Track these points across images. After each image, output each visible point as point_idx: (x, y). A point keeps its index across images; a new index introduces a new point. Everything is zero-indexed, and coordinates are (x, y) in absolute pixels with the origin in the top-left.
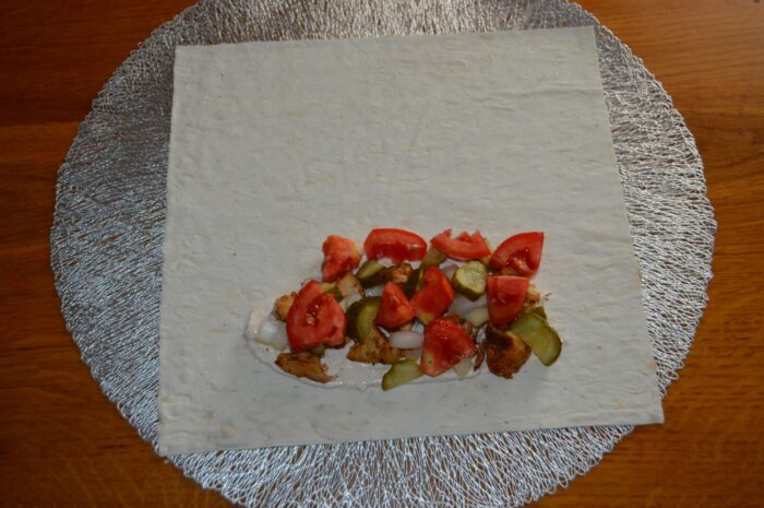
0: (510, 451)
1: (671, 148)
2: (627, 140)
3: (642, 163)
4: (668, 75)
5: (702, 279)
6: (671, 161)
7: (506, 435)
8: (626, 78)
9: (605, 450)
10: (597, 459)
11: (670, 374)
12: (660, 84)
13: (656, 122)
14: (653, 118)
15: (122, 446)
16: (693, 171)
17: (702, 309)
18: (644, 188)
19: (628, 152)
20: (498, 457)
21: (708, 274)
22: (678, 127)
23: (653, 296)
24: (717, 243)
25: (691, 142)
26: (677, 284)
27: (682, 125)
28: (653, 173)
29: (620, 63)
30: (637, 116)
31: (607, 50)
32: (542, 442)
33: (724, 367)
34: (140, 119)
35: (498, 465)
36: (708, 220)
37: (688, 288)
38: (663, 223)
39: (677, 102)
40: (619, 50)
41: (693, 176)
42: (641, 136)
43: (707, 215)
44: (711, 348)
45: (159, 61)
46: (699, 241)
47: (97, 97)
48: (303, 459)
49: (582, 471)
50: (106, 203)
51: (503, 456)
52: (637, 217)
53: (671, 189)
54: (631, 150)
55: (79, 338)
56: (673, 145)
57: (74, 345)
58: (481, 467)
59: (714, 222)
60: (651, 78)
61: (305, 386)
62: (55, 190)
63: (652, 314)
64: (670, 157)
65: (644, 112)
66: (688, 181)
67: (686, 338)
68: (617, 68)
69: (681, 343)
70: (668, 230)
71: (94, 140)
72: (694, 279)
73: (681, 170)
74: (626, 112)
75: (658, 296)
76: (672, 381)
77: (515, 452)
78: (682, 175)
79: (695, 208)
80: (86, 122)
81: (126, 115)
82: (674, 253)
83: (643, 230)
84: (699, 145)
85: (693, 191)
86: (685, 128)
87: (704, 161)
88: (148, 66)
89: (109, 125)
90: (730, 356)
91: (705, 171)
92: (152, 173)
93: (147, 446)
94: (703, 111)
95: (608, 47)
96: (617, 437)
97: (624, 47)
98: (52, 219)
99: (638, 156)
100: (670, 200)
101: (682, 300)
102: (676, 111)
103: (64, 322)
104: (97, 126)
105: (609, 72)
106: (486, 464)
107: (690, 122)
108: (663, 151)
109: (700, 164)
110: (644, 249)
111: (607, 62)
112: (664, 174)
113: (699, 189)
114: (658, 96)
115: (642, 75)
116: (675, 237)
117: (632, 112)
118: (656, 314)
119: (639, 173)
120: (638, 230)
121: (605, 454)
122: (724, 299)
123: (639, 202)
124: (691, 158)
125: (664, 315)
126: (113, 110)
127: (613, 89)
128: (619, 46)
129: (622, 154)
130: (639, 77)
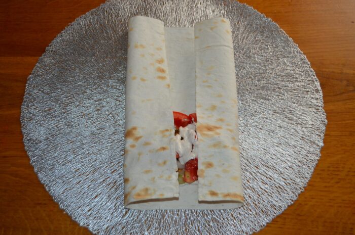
0: (224, 219)
1: (308, 86)
2: (288, 81)
3: (294, 91)
4: (309, 53)
5: (318, 146)
6: (308, 91)
7: (222, 211)
8: (290, 53)
9: (268, 221)
10: (264, 225)
11: (300, 188)
12: (305, 56)
13: (302, 74)
14: (301, 71)
15: (45, 204)
16: (318, 97)
17: (318, 160)
18: (294, 103)
19: (288, 86)
20: (217, 221)
21: (321, 144)
22: (312, 76)
23: (295, 152)
24: (326, 130)
25: (318, 84)
26: (307, 147)
27: (314, 76)
28: (299, 97)
29: (288, 46)
30: (294, 70)
31: (282, 40)
32: (239, 216)
33: (326, 187)
34: (67, 57)
35: (217, 225)
36: (323, 119)
37: (312, 150)
38: (302, 119)
39: (313, 65)
40: (288, 40)
41: (317, 99)
42: (295, 80)
43: (323, 117)
44: (320, 178)
45: (78, 32)
46: (318, 129)
47: (48, 46)
48: (127, 216)
49: (256, 230)
50: (48, 94)
51: (220, 221)
52: (290, 116)
53: (307, 104)
55: (30, 154)
56: (309, 84)
57: (27, 157)
58: (209, 225)
59: (326, 121)
60: (302, 54)
62: (25, 86)
63: (294, 160)
64: (307, 90)
65: (297, 69)
66: (315, 101)
67: (309, 172)
68: (286, 48)
69: (307, 174)
70: (304, 123)
71: (45, 66)
72: (315, 146)
73: (312, 96)
74: (289, 68)
75: (298, 153)
76: (302, 192)
77: (226, 219)
78: (312, 98)
79: (317, 113)
80: (42, 57)
81: (61, 55)
82: (306, 133)
83: (293, 122)
84: (322, 85)
85: (317, 106)
86: (316, 77)
87: (323, 92)
88: (73, 34)
89: (53, 59)
90: (329, 182)
91: (324, 97)
92: (70, 82)
93: (57, 204)
94: (324, 70)
95: (282, 38)
96: (274, 216)
97: (290, 39)
98: (23, 99)
99: (293, 88)
100: (306, 109)
101: (308, 155)
102: (312, 69)
103: (24, 146)
104: (47, 59)
105: (282, 50)
106: (211, 224)
107: (317, 75)
108: (304, 87)
109: (321, 94)
110: (292, 130)
111: (282, 45)
112: (304, 97)
113: (320, 105)
114: (304, 62)
115: (297, 52)
116: (307, 126)
118: (296, 161)
119: (293, 96)
120: (291, 122)
121: (267, 223)
122: (328, 156)
123: (292, 109)
124: (317, 91)
125: (300, 161)
126: (55, 52)
127: (284, 57)
128: (287, 39)
129: (285, 87)
130: (296, 53)
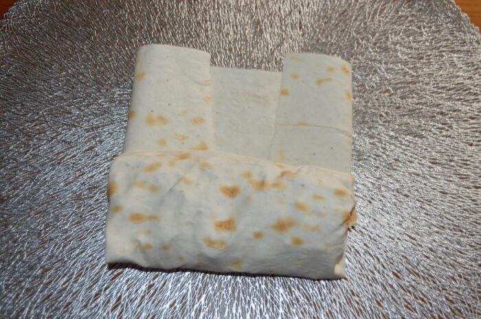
2: (460, 99)
3: (472, 121)
8: (464, 43)
18: (471, 145)
19: (459, 111)
23: (472, 246)
29: (459, 30)
30: (470, 78)
31: (448, 17)
34: (36, 41)
40: (460, 18)
42: (473, 97)
47: (2, 18)
52: (463, 171)
54: (465, 108)
63: (470, 263)
65: (477, 76)
68: (457, 34)
74: (461, 74)
81: (25, 36)
83: (468, 184)
89: (10, 44)
92: (40, 91)
95: (450, 15)
97: (464, 15)
99: (469, 115)
105: (449, 37)
110: (467, 200)
111: (448, 28)
117: (466, 74)
118: (473, 263)
119: (468, 131)
120: (463, 183)
123: (466, 158)
126: (14, 31)
127: (452, 52)
128: (459, 14)
129: (454, 111)
130: (474, 43)
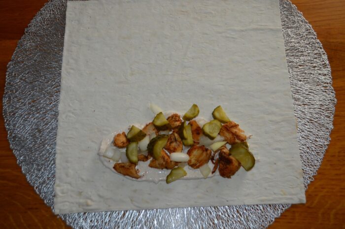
0: (229, 216)
1: (315, 60)
2: (293, 55)
3: (300, 67)
4: (315, 22)
5: (327, 129)
6: (315, 67)
7: (227, 207)
8: (294, 22)
9: (276, 216)
10: (272, 221)
11: (310, 178)
12: (311, 26)
13: (308, 46)
14: (307, 44)
15: (36, 209)
16: (326, 72)
17: (327, 145)
18: (300, 81)
19: (293, 62)
20: (222, 219)
21: (331, 127)
22: (319, 49)
23: (303, 137)
24: (336, 111)
25: (325, 57)
26: (315, 131)
27: (321, 48)
28: (305, 73)
29: (291, 15)
30: (298, 43)
31: (285, 8)
32: (245, 211)
33: (337, 175)
34: (49, 39)
35: (222, 222)
36: (332, 98)
37: (321, 133)
38: (310, 100)
39: (319, 36)
40: (291, 8)
41: (325, 75)
42: (300, 54)
43: (332, 95)
44: (331, 165)
45: (59, 9)
46: (327, 109)
47: (27, 27)
48: (126, 217)
49: (264, 227)
50: (31, 83)
51: (225, 218)
52: (296, 96)
53: (314, 81)
54: (295, 60)
55: (16, 153)
56: (316, 58)
57: (13, 156)
58: (214, 223)
59: (336, 100)
60: (307, 23)
61: (127, 180)
62: (6, 75)
63: (302, 147)
64: (314, 65)
65: (302, 41)
66: (323, 77)
67: (319, 159)
68: (290, 17)
69: (316, 162)
70: (312, 103)
71: (25, 50)
72: (324, 129)
73: (320, 72)
74: (293, 40)
75: (306, 137)
76: (311, 182)
77: (231, 216)
78: (320, 74)
79: (326, 92)
80: (22, 40)
81: (42, 37)
82: (315, 115)
83: (300, 103)
84: (330, 59)
85: (325, 83)
86: (323, 50)
87: (331, 67)
88: (53, 11)
89: (33, 42)
90: (340, 169)
91: (332, 73)
92: (54, 68)
93: (48, 209)
94: (332, 40)
95: (285, 6)
96: (282, 210)
97: (294, 6)
98: (4, 91)
99: (298, 64)
100: (314, 88)
101: (317, 139)
102: (318, 41)
103: (9, 144)
104: (27, 42)
105: (286, 19)
106: (216, 222)
107: (325, 47)
108: (311, 62)
109: (329, 69)
110: (299, 112)
111: (284, 14)
112: (311, 74)
113: (328, 81)
114: (310, 32)
115: (302, 21)
116: (315, 107)
117: (296, 41)
118: (304, 147)
119: (298, 73)
120: (297, 103)
121: (276, 218)
122: (339, 139)
123: (298, 88)
124: (325, 65)
125: (308, 148)
126: (35, 34)
127: (287, 28)
128: (291, 5)
129: (290, 62)
130: (300, 22)
